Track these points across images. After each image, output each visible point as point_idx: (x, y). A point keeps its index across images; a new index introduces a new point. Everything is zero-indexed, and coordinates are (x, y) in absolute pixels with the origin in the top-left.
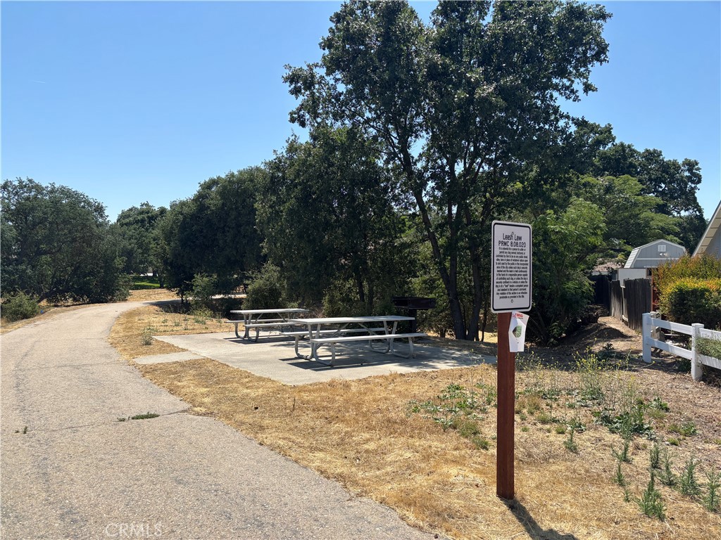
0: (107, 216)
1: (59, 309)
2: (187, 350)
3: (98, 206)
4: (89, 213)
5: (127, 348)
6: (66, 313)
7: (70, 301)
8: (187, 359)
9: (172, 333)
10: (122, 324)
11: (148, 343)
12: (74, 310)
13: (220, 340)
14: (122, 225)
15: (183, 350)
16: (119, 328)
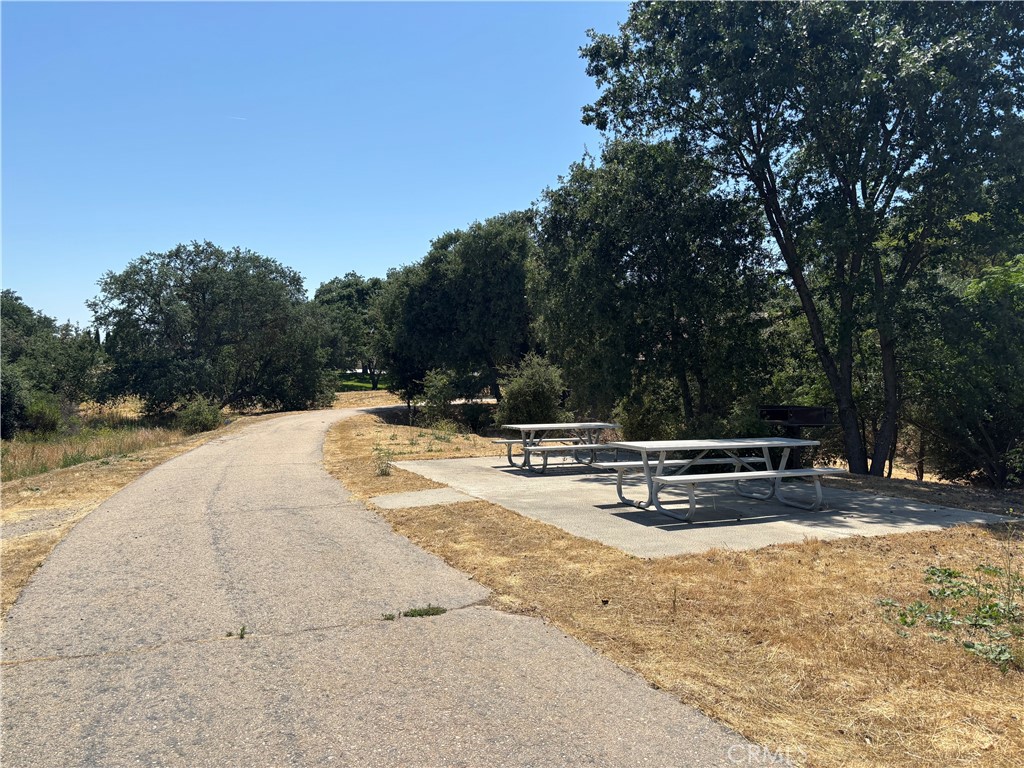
0: (306, 291)
1: (247, 418)
2: (447, 486)
3: (294, 276)
4: (283, 287)
5: (355, 480)
6: (258, 425)
7: (259, 408)
8: (454, 501)
9: (416, 457)
10: (336, 441)
11: (385, 473)
12: (267, 419)
13: (488, 470)
14: (323, 303)
15: (441, 485)
16: (333, 447)
